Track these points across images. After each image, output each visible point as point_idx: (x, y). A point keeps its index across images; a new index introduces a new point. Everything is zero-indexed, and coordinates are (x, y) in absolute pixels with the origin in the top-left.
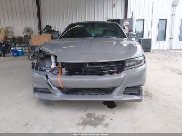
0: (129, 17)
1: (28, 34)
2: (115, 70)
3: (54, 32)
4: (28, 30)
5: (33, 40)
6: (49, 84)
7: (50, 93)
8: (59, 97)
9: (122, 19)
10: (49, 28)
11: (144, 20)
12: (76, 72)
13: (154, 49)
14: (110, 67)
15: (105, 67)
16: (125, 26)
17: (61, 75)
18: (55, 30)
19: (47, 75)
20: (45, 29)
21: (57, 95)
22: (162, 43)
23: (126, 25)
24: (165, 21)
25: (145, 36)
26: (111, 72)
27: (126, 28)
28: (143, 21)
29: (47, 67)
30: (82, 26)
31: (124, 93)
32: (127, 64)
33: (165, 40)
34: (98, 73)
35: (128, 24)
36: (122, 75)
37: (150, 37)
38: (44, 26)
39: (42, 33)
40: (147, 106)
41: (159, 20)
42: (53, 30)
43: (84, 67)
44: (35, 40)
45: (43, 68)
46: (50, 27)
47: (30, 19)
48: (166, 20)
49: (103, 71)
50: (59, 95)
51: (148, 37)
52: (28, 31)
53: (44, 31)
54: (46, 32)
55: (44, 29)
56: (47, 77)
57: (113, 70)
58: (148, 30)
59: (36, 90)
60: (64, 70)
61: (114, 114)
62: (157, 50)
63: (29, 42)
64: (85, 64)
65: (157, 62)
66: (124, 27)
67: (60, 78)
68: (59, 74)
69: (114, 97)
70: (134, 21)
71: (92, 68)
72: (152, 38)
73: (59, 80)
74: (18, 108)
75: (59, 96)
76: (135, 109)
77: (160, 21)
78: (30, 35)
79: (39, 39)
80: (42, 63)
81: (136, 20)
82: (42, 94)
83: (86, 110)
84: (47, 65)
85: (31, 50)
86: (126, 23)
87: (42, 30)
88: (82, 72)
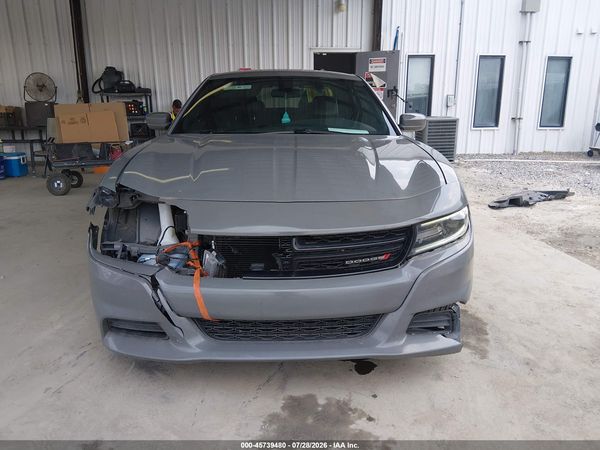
0: (386, 45)
1: (42, 97)
2: (383, 258)
3: (134, 92)
4: (42, 84)
5: (64, 122)
6: (161, 309)
7: (162, 334)
8: (198, 350)
9: (363, 51)
10: (116, 79)
11: (432, 58)
12: (253, 265)
13: (463, 153)
14: (368, 247)
15: (353, 250)
16: (374, 77)
17: (202, 275)
18: (137, 86)
19: (153, 277)
20: (101, 79)
21: (188, 346)
22: (486, 133)
23: (376, 74)
24: (499, 60)
25: (437, 112)
26: (369, 262)
27: (377, 82)
28: (429, 60)
29: (145, 243)
30: (249, 87)
31: (409, 331)
32: (420, 237)
33: (497, 125)
34: (328, 267)
35: (384, 70)
36: (406, 274)
37: (451, 115)
38: (96, 70)
39: (91, 93)
40: (473, 362)
41: (481, 57)
42: (131, 84)
43: (282, 251)
44: (70, 123)
45: (134, 249)
46: (120, 74)
47: (45, 44)
48: (502, 58)
49: (344, 261)
50: (196, 345)
51: (444, 115)
52: (41, 88)
53: (97, 89)
54: (106, 91)
55: (99, 81)
56: (155, 285)
57: (376, 258)
58: (446, 89)
59: (110, 325)
60: (210, 258)
61: (375, 396)
62: (471, 156)
63: (45, 127)
64: (288, 239)
65: (480, 200)
66: (371, 79)
67: (200, 286)
68: (197, 273)
69: (379, 346)
70: (403, 59)
71: (309, 253)
72: (457, 117)
73: (198, 295)
74: (47, 389)
75: (198, 346)
76: (439, 377)
77: (484, 61)
78: (46, 102)
79: (83, 120)
80: (126, 228)
81: (410, 57)
82: (133, 340)
83: (282, 388)
84: (145, 233)
85: (59, 158)
86: (376, 67)
87: (90, 84)
88: (277, 266)
